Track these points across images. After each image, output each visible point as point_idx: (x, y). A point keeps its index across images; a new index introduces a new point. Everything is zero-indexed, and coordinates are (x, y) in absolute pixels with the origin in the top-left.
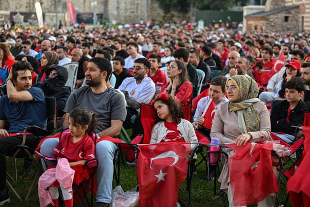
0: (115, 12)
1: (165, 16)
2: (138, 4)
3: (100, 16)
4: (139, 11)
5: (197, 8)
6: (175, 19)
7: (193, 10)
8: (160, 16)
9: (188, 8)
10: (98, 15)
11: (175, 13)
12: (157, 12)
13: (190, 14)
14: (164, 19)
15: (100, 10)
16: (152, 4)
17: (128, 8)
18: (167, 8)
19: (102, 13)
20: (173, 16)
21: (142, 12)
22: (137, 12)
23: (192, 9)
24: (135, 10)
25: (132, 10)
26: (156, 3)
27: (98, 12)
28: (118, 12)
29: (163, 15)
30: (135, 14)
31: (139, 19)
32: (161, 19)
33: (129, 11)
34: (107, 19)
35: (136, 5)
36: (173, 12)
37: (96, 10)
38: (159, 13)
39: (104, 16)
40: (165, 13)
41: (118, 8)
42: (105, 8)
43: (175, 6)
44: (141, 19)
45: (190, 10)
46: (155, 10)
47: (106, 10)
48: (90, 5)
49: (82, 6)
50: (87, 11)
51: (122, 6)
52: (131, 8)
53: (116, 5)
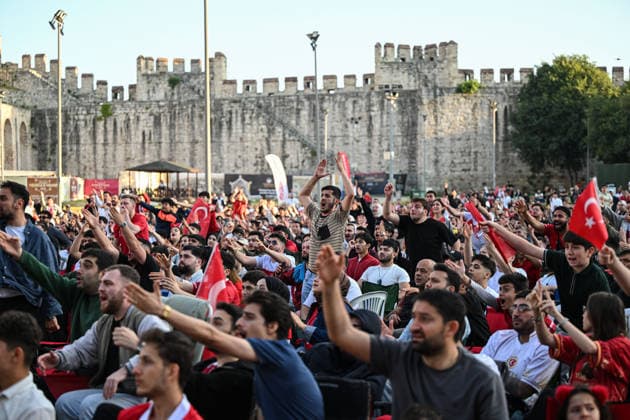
0: (431, 171)
1: (533, 177)
2: (476, 153)
3: (402, 179)
4: (480, 168)
5: (600, 159)
6: (554, 182)
7: (592, 163)
8: (522, 177)
9: (582, 160)
10: (395, 176)
11: (555, 171)
12: (518, 169)
13: (586, 171)
14: (531, 183)
15: (402, 167)
16: (505, 153)
17: (456, 161)
18: (535, 159)
19: (406, 172)
20: (549, 176)
21: (485, 169)
22: (476, 170)
23: (588, 161)
24: (473, 168)
25: (465, 166)
26: (514, 151)
27: (397, 172)
28: (437, 171)
29: (530, 174)
30: (471, 173)
31: (480, 184)
32: (527, 184)
33: (459, 168)
34: (415, 185)
35: (473, 156)
36: (550, 169)
37: (393, 166)
38: (520, 171)
39: (408, 179)
40: (533, 170)
41: (436, 162)
42: (410, 163)
43: (554, 155)
44: (484, 184)
45: (586, 166)
46: (513, 165)
47: (412, 168)
48: (382, 156)
49: (365, 160)
50: (375, 169)
51: (445, 158)
52: (464, 162)
53: (433, 157)
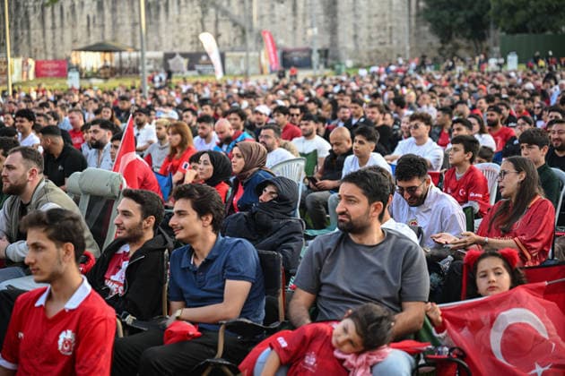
0: (350, 45)
1: (442, 48)
2: (391, 28)
3: (324, 54)
4: (395, 42)
5: (503, 30)
6: (462, 52)
7: (495, 35)
8: (432, 48)
9: (486, 32)
10: (319, 51)
11: (462, 42)
12: (429, 41)
13: (489, 42)
14: (441, 54)
15: (324, 42)
16: (417, 27)
17: (374, 36)
18: (445, 32)
19: (327, 47)
20: (457, 47)
21: (399, 42)
22: (391, 43)
23: (492, 32)
24: (388, 41)
25: (381, 40)
26: (425, 25)
27: (320, 47)
28: (356, 45)
29: (440, 45)
30: (388, 46)
31: (395, 56)
32: (436, 54)
33: (376, 42)
34: (337, 59)
35: (388, 31)
36: (457, 41)
37: (316, 42)
38: (431, 44)
39: (330, 53)
40: (442, 42)
41: (355, 37)
42: (332, 39)
43: (461, 28)
44: (399, 56)
45: (489, 36)
46: (425, 38)
47: (334, 43)
48: (305, 33)
49: (290, 36)
50: (301, 44)
51: (363, 33)
52: (380, 36)
53: (352, 33)
